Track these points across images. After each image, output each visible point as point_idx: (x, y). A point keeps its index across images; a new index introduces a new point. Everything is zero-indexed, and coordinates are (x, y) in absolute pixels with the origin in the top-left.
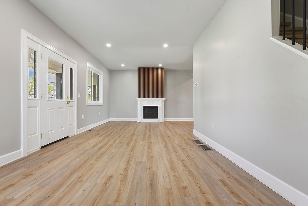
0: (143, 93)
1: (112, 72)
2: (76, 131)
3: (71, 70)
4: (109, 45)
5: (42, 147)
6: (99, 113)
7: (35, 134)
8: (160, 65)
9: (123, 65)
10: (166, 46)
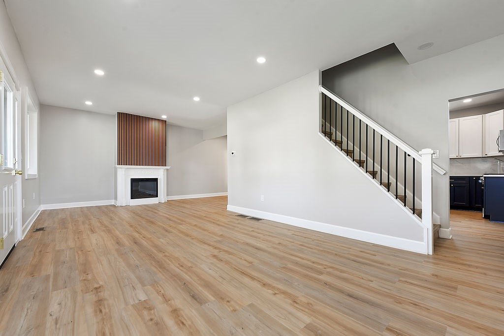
0: (127, 155)
8: (164, 117)
9: (89, 103)
10: (197, 99)
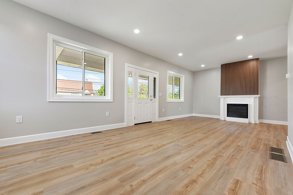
1: (195, 74)
2: (157, 119)
3: (155, 78)
4: (180, 55)
5: (135, 124)
6: (180, 108)
7: (131, 116)
8: (250, 57)
9: (203, 66)
10: (240, 38)
